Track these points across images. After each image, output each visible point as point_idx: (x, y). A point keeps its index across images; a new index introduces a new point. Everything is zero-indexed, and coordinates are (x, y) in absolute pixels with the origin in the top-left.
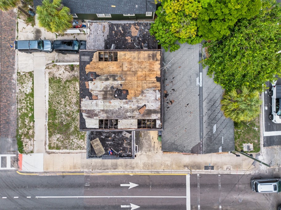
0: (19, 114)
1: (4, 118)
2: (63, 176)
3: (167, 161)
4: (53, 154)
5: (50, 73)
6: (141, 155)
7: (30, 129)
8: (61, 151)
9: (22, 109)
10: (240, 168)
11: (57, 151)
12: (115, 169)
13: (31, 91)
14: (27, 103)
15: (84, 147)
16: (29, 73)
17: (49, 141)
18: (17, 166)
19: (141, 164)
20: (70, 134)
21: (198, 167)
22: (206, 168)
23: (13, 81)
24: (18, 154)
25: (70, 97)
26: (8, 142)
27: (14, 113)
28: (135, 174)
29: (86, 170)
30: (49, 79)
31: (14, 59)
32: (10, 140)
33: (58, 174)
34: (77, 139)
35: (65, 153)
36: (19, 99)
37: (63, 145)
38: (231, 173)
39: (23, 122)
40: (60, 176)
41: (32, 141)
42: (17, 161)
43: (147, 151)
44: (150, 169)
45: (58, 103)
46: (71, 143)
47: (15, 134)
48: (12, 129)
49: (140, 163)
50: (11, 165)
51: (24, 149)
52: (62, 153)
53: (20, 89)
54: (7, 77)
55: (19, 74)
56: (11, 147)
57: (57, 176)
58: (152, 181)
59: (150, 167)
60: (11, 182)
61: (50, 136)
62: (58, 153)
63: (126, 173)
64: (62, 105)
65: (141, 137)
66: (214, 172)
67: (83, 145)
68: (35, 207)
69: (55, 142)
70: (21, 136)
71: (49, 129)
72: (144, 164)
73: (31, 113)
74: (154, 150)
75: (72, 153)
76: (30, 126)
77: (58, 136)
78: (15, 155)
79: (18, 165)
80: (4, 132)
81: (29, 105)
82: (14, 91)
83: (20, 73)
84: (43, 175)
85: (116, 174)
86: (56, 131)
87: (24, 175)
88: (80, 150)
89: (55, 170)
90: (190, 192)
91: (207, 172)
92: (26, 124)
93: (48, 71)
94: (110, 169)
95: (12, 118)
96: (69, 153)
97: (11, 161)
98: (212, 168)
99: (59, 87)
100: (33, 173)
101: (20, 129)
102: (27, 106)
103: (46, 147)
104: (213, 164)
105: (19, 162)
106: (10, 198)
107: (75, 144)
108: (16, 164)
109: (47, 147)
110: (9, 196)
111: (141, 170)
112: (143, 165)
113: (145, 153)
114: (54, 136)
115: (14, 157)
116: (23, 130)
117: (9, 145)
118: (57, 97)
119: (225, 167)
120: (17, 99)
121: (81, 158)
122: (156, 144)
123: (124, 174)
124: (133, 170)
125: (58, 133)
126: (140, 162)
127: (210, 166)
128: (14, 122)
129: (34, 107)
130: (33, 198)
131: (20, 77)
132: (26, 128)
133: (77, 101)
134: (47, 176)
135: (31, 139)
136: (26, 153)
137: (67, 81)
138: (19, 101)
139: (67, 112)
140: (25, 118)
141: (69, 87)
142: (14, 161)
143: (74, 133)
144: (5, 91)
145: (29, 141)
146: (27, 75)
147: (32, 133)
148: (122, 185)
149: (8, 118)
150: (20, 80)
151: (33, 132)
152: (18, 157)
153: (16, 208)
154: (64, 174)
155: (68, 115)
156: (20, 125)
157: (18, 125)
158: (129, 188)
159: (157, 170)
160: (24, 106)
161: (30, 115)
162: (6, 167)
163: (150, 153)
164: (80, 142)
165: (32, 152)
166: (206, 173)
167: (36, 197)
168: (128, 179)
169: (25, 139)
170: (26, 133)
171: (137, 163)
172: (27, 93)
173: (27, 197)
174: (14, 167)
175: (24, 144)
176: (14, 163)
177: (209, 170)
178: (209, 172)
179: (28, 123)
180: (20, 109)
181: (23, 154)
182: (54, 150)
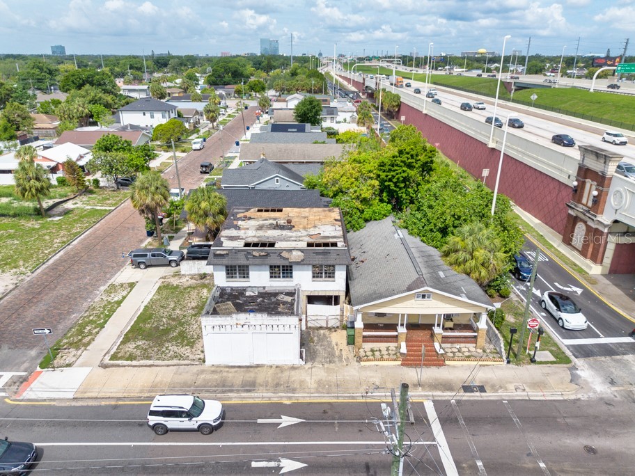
0: (80, 322)
2: (115, 407)
3: (371, 377)
4: (114, 368)
5: (164, 282)
6: (312, 368)
7: (87, 336)
8: (134, 363)
9: (90, 316)
10: (545, 387)
11: (129, 362)
13: (121, 299)
14: (104, 310)
15: (188, 356)
16: (129, 283)
17: (117, 349)
18: (15, 390)
19: (313, 383)
20: (167, 341)
21: (447, 386)
22: (467, 389)
23: (96, 292)
24: (32, 372)
25: (186, 301)
26: (26, 355)
27: (70, 321)
28: (296, 401)
30: (160, 287)
32: (33, 352)
33: (103, 403)
34: (177, 346)
35: (142, 366)
36: (92, 307)
37: (144, 354)
38: (531, 398)
39: (80, 330)
40: (106, 406)
41: (80, 352)
42: (22, 383)
43: (326, 362)
44: (334, 393)
45: (162, 307)
47: (51, 345)
49: (309, 381)
51: (56, 361)
52: (134, 366)
53: (101, 299)
54: (90, 288)
55: (111, 286)
56: (27, 362)
57: (100, 406)
58: (338, 413)
59: (334, 389)
61: (122, 343)
62: (125, 366)
63: (275, 400)
64: (167, 309)
65: (313, 342)
66: (489, 395)
67: (187, 354)
69: (130, 350)
70: (61, 346)
71: (126, 335)
72: (319, 383)
73: (104, 320)
74: (341, 360)
76: (90, 333)
77: (140, 343)
78: (24, 374)
79: (18, 389)
80: (30, 342)
81: (106, 312)
82: (90, 300)
83: (113, 285)
85: (251, 401)
86: (141, 337)
89: (101, 395)
90: (444, 432)
91: (472, 396)
92: (84, 332)
93: (163, 280)
94: (238, 391)
95: (63, 326)
96: (150, 366)
97: (6, 383)
98: (482, 389)
99: (172, 292)
100: (45, 400)
101: (67, 339)
102: (102, 313)
103: (106, 357)
104: (482, 382)
105: (24, 383)
107: (171, 353)
108: (14, 388)
109: (108, 357)
111: (312, 395)
112: (316, 385)
113: (321, 366)
114: (132, 343)
115: (21, 377)
116: (72, 339)
117: (25, 359)
118: (163, 301)
119: (511, 387)
120: (89, 307)
121: (175, 374)
122: (344, 353)
123: (269, 402)
124: (293, 395)
125: (142, 339)
126: (308, 379)
127: (475, 387)
128: (61, 331)
129: (114, 313)
131: (111, 288)
132: (80, 336)
133: (198, 305)
134: (74, 406)
135: (80, 349)
136: (53, 367)
137: (188, 287)
138: (90, 309)
139: (174, 316)
140: (89, 325)
141: (189, 292)
142: (15, 383)
143: (175, 339)
144: (75, 300)
145: (75, 351)
146: (125, 285)
147: (88, 340)
148: (260, 421)
149: (54, 326)
150: (109, 290)
151: (93, 340)
152: (29, 377)
154: (120, 403)
155: (173, 320)
156: (70, 334)
157: (65, 334)
158: (280, 427)
159: (352, 395)
160: (96, 313)
161: (101, 321)
163: (332, 366)
164: (183, 349)
165: (69, 365)
166: (471, 399)
168: (278, 410)
169: (67, 349)
170: (75, 341)
171: (302, 382)
172: (112, 301)
174: (5, 392)
175: (60, 355)
176: (10, 385)
177: (478, 394)
178: (476, 396)
179: (90, 330)
180: (85, 317)
181: (46, 369)
182: (120, 362)
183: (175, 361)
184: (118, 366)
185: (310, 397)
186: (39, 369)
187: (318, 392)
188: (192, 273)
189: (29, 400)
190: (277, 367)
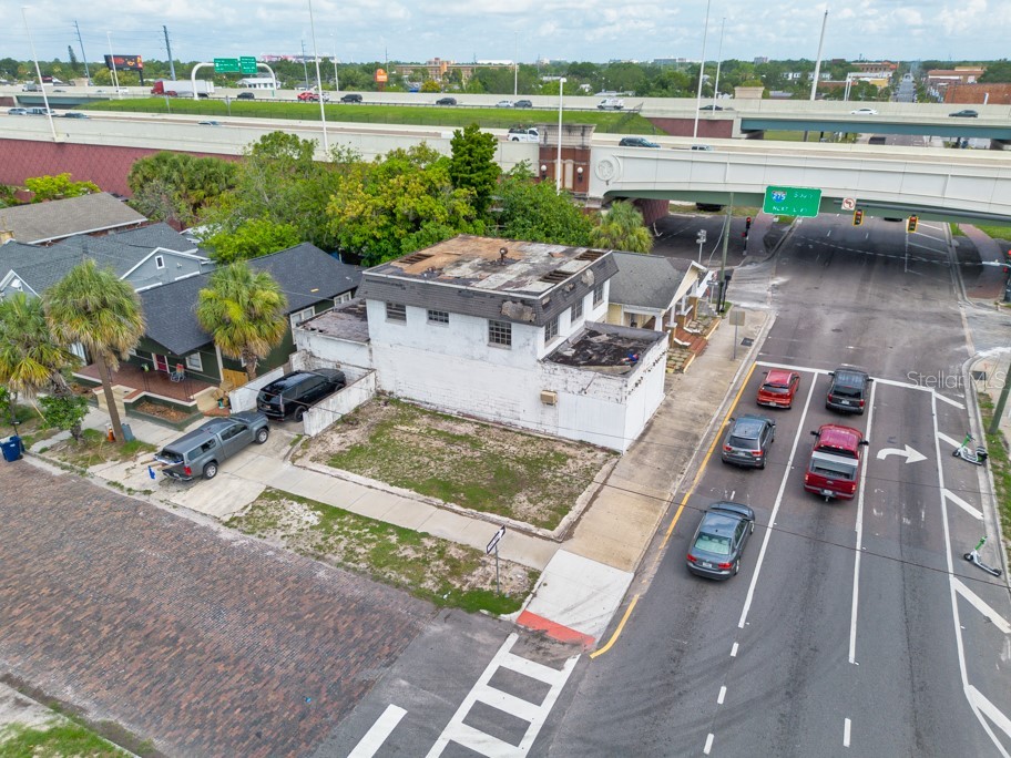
0: (363, 566)
1: (335, 613)
2: (678, 536)
3: (708, 374)
4: (577, 529)
5: (314, 460)
7: (442, 554)
8: (577, 508)
9: (352, 551)
11: (572, 515)
12: (696, 438)
13: (318, 513)
14: (347, 534)
15: (593, 464)
16: (260, 497)
17: (522, 520)
18: (566, 647)
19: (701, 402)
21: (741, 350)
22: (746, 344)
23: (235, 544)
24: (516, 627)
25: (421, 446)
26: (440, 639)
27: (343, 580)
29: (677, 484)
30: (329, 465)
31: (173, 518)
32: (435, 629)
33: (663, 547)
34: (558, 469)
35: (590, 504)
36: (311, 550)
37: (557, 497)
39: (402, 563)
40: (672, 544)
41: (493, 562)
42: (544, 640)
44: (722, 397)
45: (420, 467)
46: (566, 481)
47: (428, 605)
48: (401, 606)
50: (548, 664)
51: (507, 591)
52: (586, 510)
53: (283, 537)
54: (205, 551)
55: (235, 523)
56: (469, 635)
57: (669, 550)
59: (717, 395)
60: (633, 693)
61: (507, 512)
62: (579, 519)
64: (432, 464)
66: (759, 340)
67: (588, 463)
68: (793, 647)
69: (535, 508)
70: (446, 588)
71: (483, 509)
72: (703, 399)
73: (392, 534)
75: (599, 491)
76: (432, 549)
77: (521, 497)
78: (513, 638)
79: (563, 644)
80: (387, 635)
81: (357, 532)
82: (270, 553)
83: (232, 520)
84: (646, 582)
86: (501, 497)
87: (621, 637)
88: (599, 474)
89: (642, 545)
90: (803, 367)
92: (418, 559)
94: (693, 445)
95: (356, 589)
96: (595, 496)
97: (533, 660)
98: (749, 340)
100: (622, 608)
101: (421, 582)
102: (358, 536)
103: (540, 533)
104: (739, 337)
105: (548, 635)
106: (723, 721)
107: (574, 475)
108: (555, 649)
110: (706, 721)
111: (721, 408)
112: (706, 402)
114: (513, 505)
115: (523, 642)
116: (429, 575)
117: (455, 638)
118: (398, 465)
120: (305, 554)
121: (628, 480)
123: (719, 434)
124: (714, 417)
125: (511, 496)
127: (744, 341)
128: (377, 592)
129: (377, 522)
130: (744, 637)
131: (244, 523)
132: (428, 563)
134: (656, 575)
135: (484, 561)
136: (527, 594)
138: (319, 554)
140: (391, 553)
141: (392, 440)
142: (540, 648)
144: (245, 571)
145: (488, 568)
146: (263, 504)
147: (461, 551)
149: (345, 601)
150: (255, 526)
151: (461, 547)
152: (530, 629)
153: (783, 715)
154: (669, 531)
156: (403, 578)
157: (398, 586)
160: (349, 544)
161: (394, 539)
162: (547, 687)
163: (675, 386)
164: (572, 465)
165: (534, 575)
166: (760, 347)
167: (741, 625)
169: (469, 578)
170: (448, 568)
172: (316, 523)
173: (734, 653)
174: (565, 660)
175: (487, 588)
176: (545, 654)
177: (754, 343)
178: (757, 344)
179: (417, 551)
180: (346, 559)
181: (524, 605)
182: (565, 521)
183: (599, 477)
184: (573, 525)
185: (722, 410)
186: (514, 616)
187: (719, 404)
188: (327, 424)
189: (613, 625)
190: (659, 413)
